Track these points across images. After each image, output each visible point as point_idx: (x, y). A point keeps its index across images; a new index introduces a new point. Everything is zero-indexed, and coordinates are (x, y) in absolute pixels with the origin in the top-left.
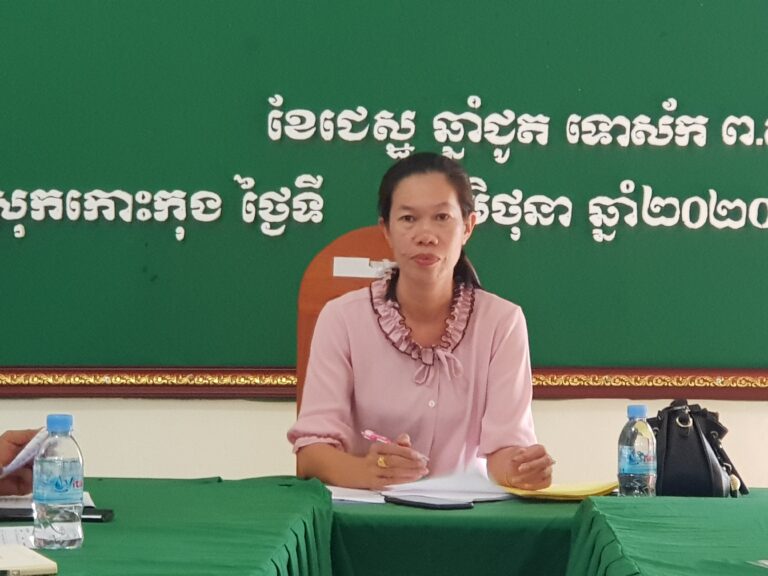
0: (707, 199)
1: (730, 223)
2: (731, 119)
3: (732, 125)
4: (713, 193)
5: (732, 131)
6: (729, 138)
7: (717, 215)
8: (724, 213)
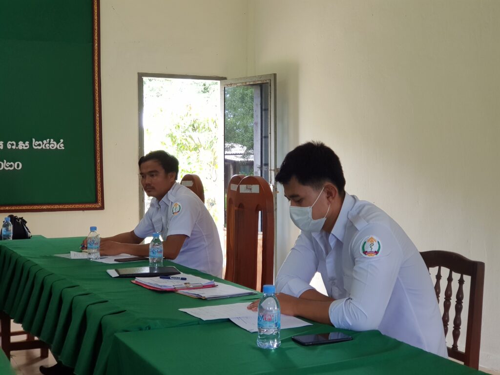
0: (3, 162)
1: (10, 168)
2: (9, 142)
3: (10, 144)
4: (5, 161)
5: (10, 145)
6: (9, 147)
7: (6, 166)
8: (8, 166)
